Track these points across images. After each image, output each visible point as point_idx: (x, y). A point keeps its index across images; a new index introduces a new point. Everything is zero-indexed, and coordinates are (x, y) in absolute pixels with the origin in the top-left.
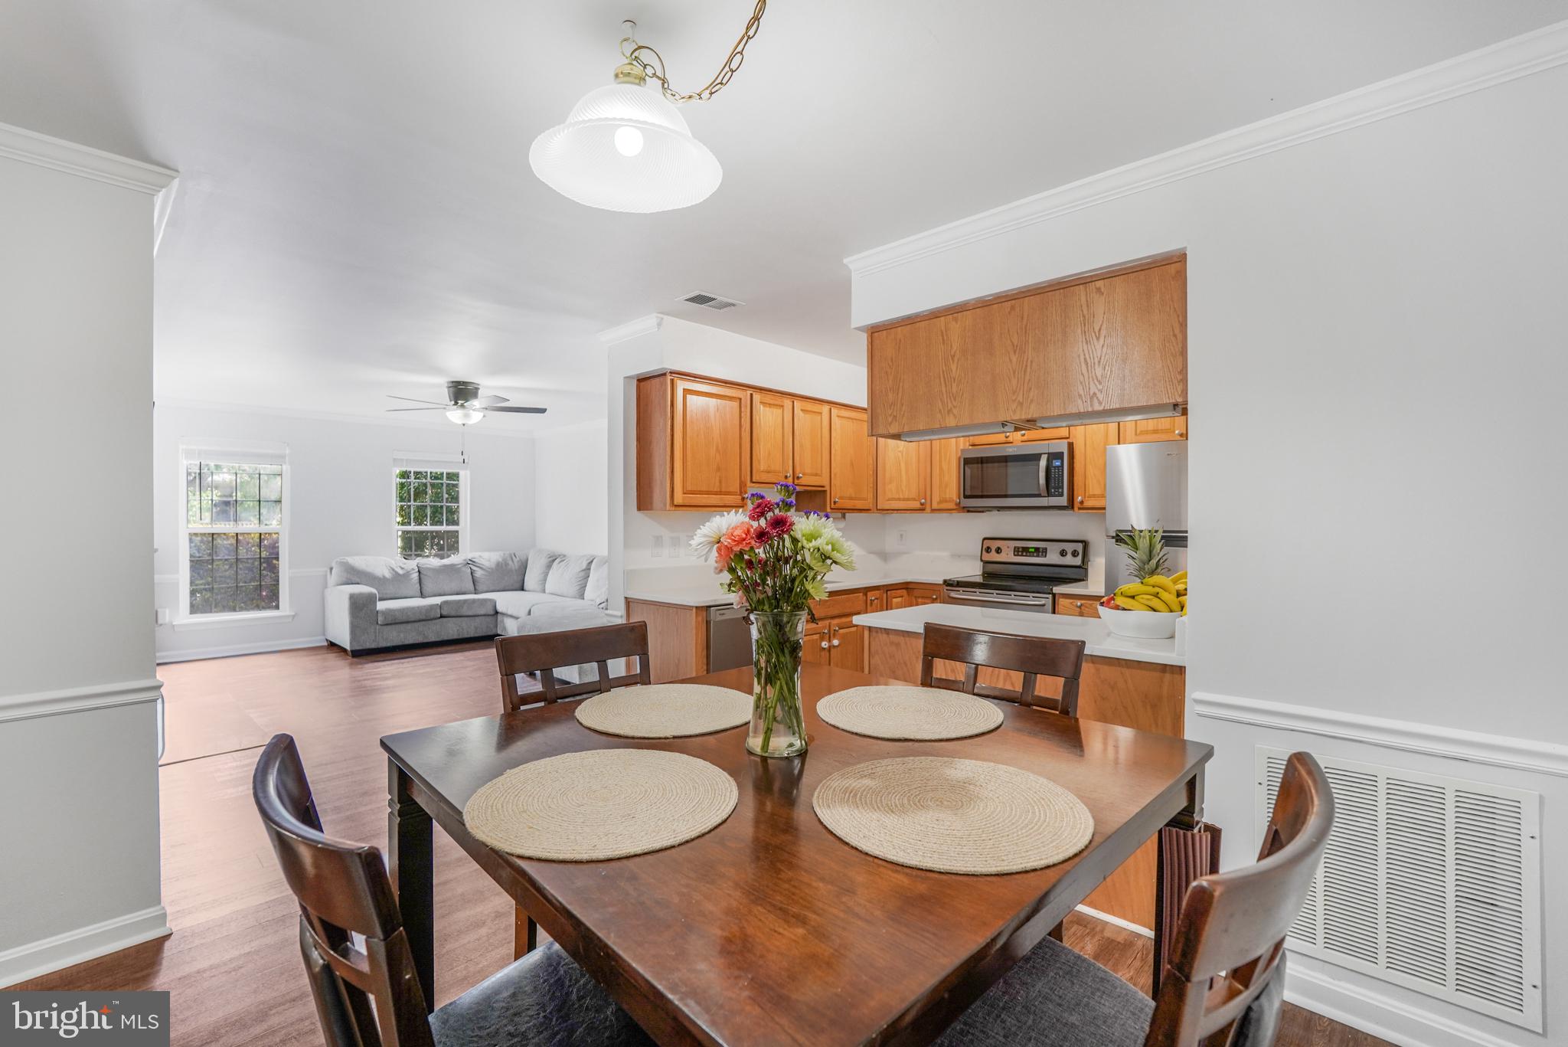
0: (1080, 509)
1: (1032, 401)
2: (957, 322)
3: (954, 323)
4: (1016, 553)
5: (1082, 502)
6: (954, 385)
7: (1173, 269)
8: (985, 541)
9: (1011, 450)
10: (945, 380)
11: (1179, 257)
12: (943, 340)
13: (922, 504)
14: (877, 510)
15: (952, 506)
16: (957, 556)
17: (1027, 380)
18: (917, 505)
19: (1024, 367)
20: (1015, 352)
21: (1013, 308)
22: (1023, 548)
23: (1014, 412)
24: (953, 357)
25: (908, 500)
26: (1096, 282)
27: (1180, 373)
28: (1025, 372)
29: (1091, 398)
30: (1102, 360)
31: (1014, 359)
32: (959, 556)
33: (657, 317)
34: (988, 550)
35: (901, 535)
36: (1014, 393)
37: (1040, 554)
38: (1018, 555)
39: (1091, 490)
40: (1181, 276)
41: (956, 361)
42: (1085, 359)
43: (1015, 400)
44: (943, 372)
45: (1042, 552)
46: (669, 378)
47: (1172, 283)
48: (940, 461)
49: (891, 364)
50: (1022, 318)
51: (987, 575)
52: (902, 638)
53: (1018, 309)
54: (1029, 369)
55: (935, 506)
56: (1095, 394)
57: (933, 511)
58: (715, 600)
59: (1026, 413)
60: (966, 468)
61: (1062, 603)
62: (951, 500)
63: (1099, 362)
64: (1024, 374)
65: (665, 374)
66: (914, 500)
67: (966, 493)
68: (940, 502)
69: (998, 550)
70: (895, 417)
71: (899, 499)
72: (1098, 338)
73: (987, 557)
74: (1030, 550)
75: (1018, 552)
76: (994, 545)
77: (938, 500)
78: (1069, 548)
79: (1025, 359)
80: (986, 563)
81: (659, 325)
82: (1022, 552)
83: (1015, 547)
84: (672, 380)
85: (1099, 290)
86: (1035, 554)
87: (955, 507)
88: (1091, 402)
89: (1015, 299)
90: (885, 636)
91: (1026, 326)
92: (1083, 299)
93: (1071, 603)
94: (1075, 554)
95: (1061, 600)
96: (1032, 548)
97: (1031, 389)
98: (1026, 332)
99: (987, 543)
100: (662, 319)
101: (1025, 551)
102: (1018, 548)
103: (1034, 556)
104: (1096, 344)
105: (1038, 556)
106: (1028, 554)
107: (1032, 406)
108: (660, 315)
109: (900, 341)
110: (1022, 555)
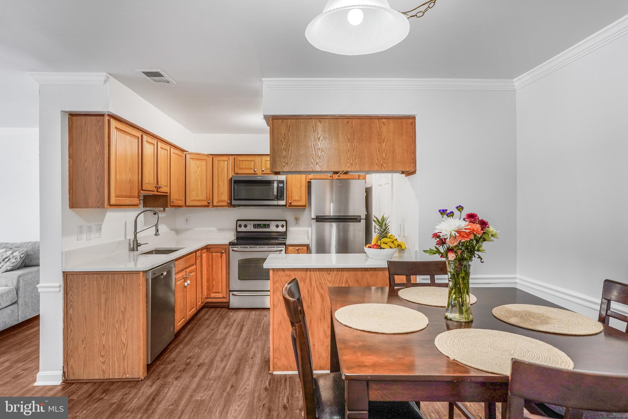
0: (289, 206)
1: (356, 163)
2: (321, 123)
3: (319, 123)
4: (254, 227)
5: (290, 203)
6: (319, 152)
7: (410, 121)
8: (238, 222)
9: (259, 178)
10: (315, 149)
11: (413, 117)
12: (314, 130)
13: (208, 203)
14: (186, 206)
15: (225, 204)
16: (221, 230)
17: (354, 155)
18: (206, 203)
19: (353, 149)
20: (349, 141)
21: (348, 122)
22: (257, 224)
23: (349, 167)
24: (319, 139)
25: (202, 200)
26: (383, 119)
27: (413, 160)
28: (353, 151)
29: (381, 166)
30: (385, 151)
31: (349, 144)
32: (223, 230)
33: (106, 76)
34: (240, 226)
35: (187, 220)
36: (349, 159)
37: (266, 227)
38: (255, 228)
39: (294, 197)
40: (413, 124)
41: (320, 141)
42: (379, 149)
43: (349, 162)
44: (314, 145)
45: (267, 226)
46: (107, 118)
47: (410, 126)
48: (218, 181)
49: (284, 136)
50: (352, 127)
51: (238, 238)
52: (292, 272)
53: (350, 123)
54: (355, 150)
55: (215, 204)
56: (382, 164)
57: (213, 206)
58: (153, 265)
59: (354, 169)
60: (235, 185)
61: (290, 249)
62: (224, 201)
63: (384, 151)
64: (353, 152)
65: (103, 115)
66: (204, 201)
67: (235, 198)
68: (218, 202)
69: (245, 226)
70: (287, 163)
71: (197, 200)
72: (383, 142)
73: (239, 229)
74: (262, 225)
75: (256, 226)
76: (243, 223)
77: (217, 201)
78: (280, 223)
79: (354, 145)
80: (238, 232)
81: (106, 81)
82: (258, 226)
83: (254, 224)
84: (109, 121)
85: (384, 123)
86: (264, 227)
87: (227, 205)
88: (381, 167)
89: (349, 119)
90: (282, 272)
91: (354, 131)
92: (378, 125)
93: (294, 249)
94: (283, 226)
95: (289, 247)
96: (262, 224)
97: (356, 158)
98: (354, 134)
99: (239, 223)
100: (109, 77)
101: (259, 226)
102: (255, 224)
103: (263, 228)
104: (383, 144)
105: (265, 228)
106: (261, 227)
107: (357, 166)
108: (108, 75)
109: (290, 126)
110: (257, 228)
